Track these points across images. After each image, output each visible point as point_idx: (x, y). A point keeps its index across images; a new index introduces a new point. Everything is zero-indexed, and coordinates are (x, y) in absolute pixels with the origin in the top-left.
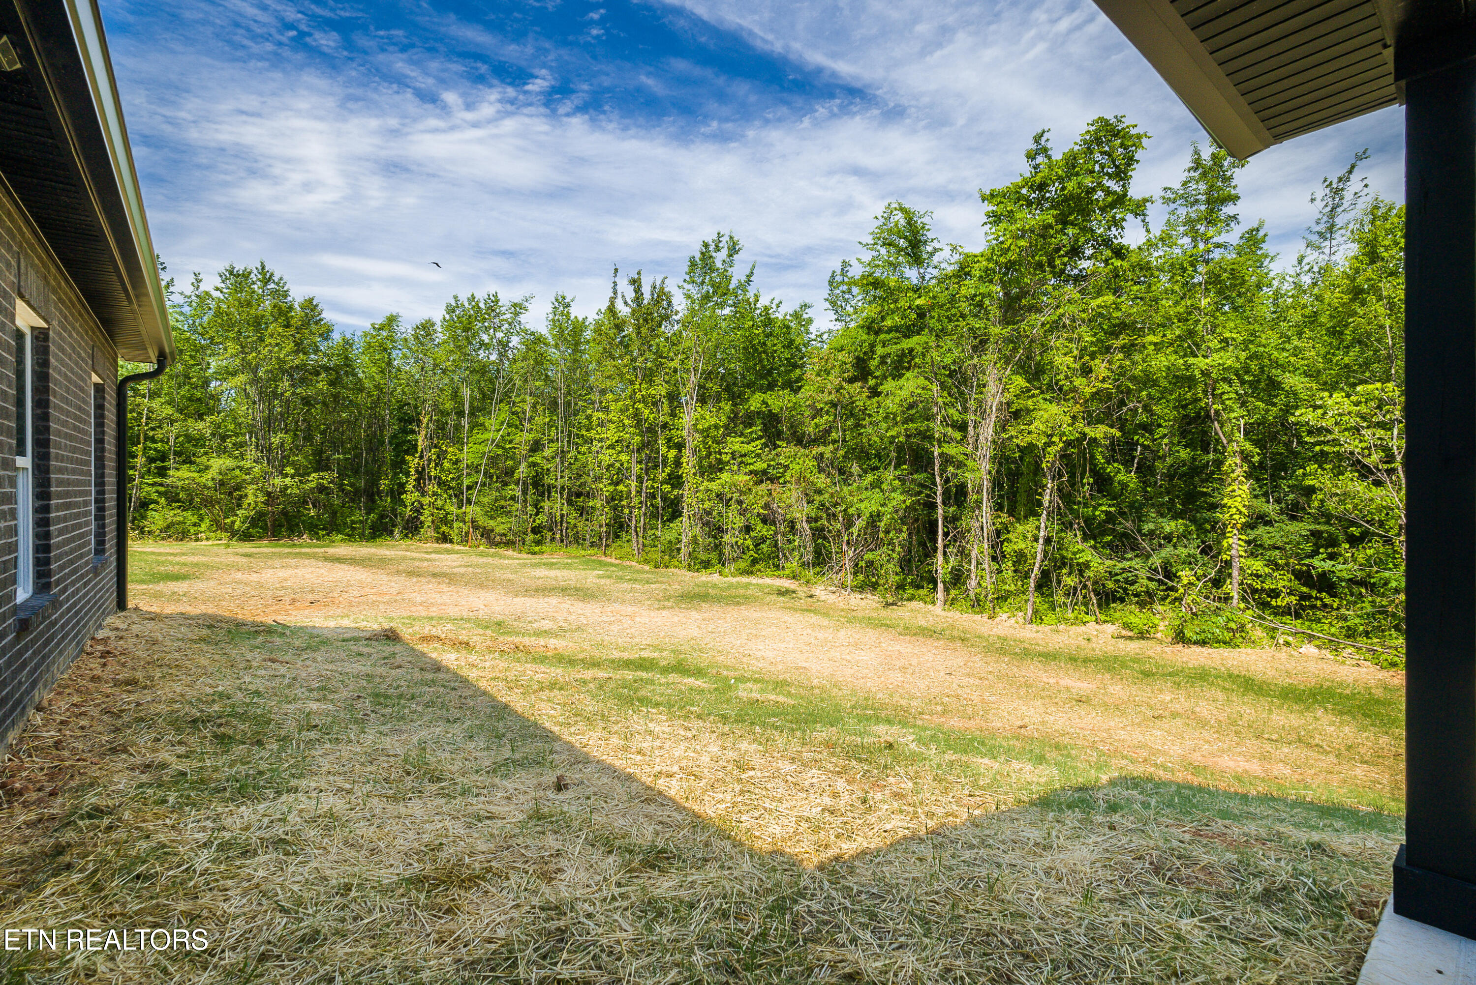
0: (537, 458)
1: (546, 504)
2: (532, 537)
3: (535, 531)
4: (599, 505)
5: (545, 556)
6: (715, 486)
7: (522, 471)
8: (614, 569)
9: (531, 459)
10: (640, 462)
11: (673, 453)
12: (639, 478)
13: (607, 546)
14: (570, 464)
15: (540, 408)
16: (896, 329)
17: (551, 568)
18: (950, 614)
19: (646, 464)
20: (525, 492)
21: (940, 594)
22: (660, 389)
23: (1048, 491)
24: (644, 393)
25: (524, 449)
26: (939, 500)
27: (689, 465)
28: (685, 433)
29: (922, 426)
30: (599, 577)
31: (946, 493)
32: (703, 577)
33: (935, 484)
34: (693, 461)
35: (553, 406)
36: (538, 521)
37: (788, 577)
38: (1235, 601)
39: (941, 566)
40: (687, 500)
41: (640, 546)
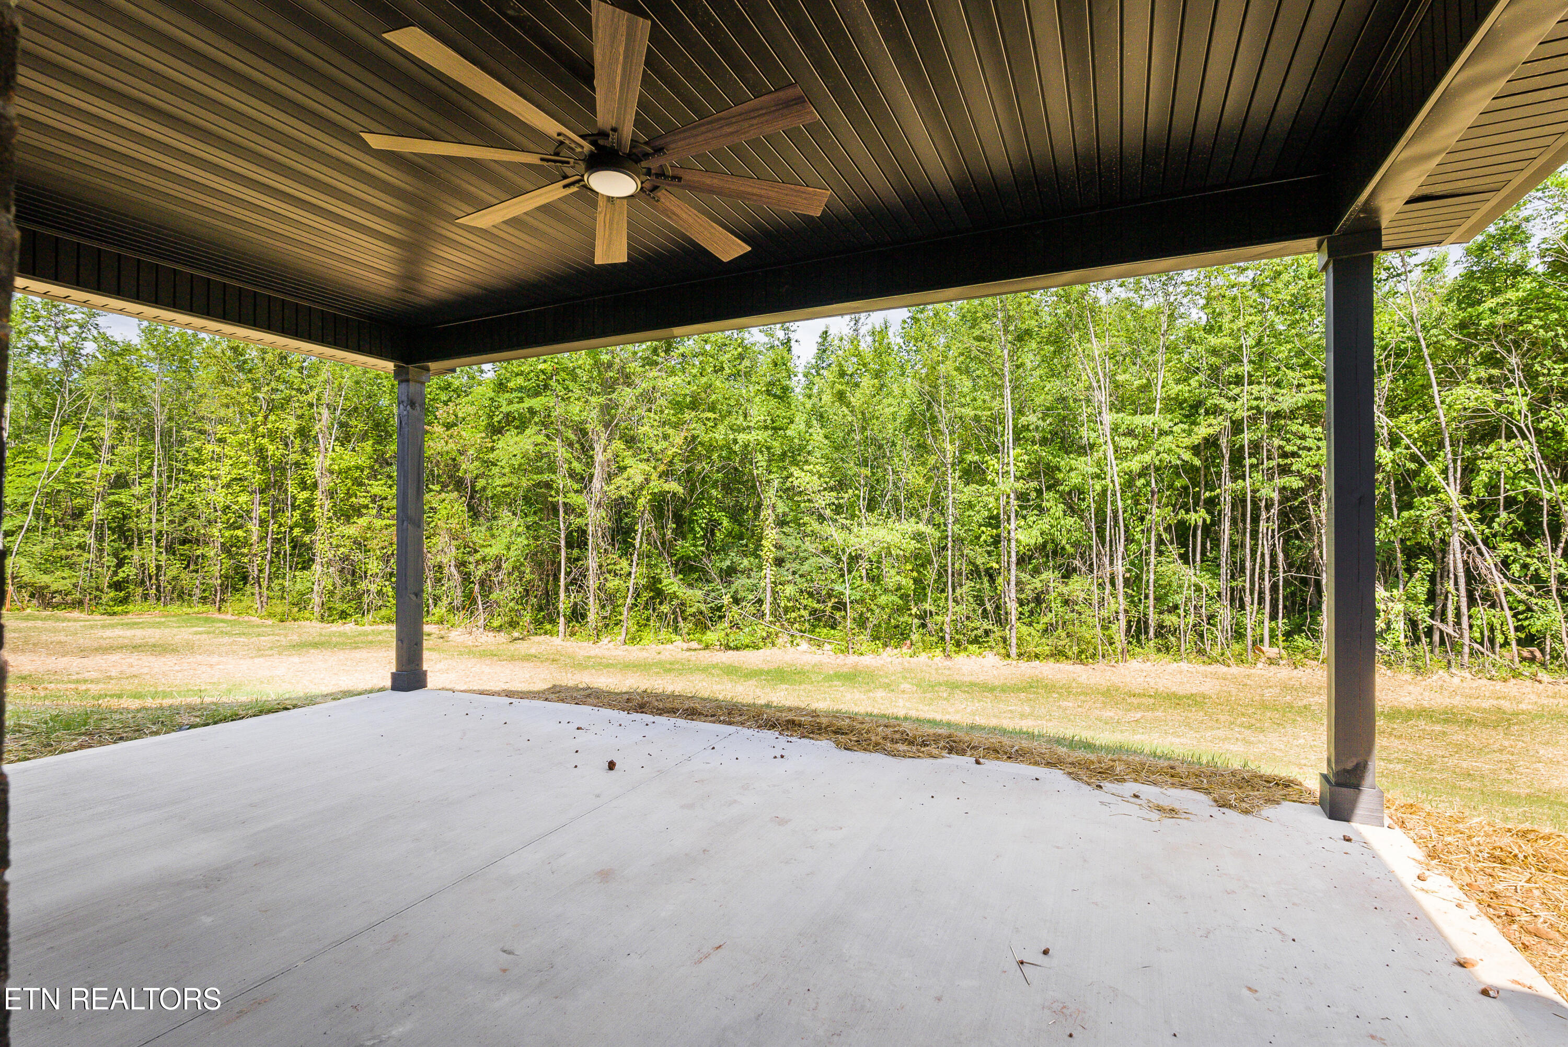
0: (123, 496)
1: (136, 553)
2: (112, 594)
3: (117, 586)
4: (212, 553)
5: (130, 616)
6: (351, 530)
7: (97, 512)
8: (221, 625)
9: (112, 498)
10: (266, 504)
11: (305, 494)
12: (263, 522)
13: (222, 600)
14: (172, 504)
15: (128, 435)
16: (520, 389)
17: (130, 628)
18: (568, 644)
19: (273, 507)
20: (100, 539)
21: (561, 627)
22: (291, 424)
23: (639, 535)
24: (270, 426)
25: (98, 485)
26: (563, 543)
27: (322, 510)
28: (317, 474)
29: (546, 477)
30: (196, 633)
31: (569, 536)
32: (337, 627)
33: (559, 529)
34: (328, 504)
35: (147, 433)
36: (121, 575)
37: (437, 623)
38: (768, 616)
39: (564, 603)
40: (318, 546)
41: (264, 599)
